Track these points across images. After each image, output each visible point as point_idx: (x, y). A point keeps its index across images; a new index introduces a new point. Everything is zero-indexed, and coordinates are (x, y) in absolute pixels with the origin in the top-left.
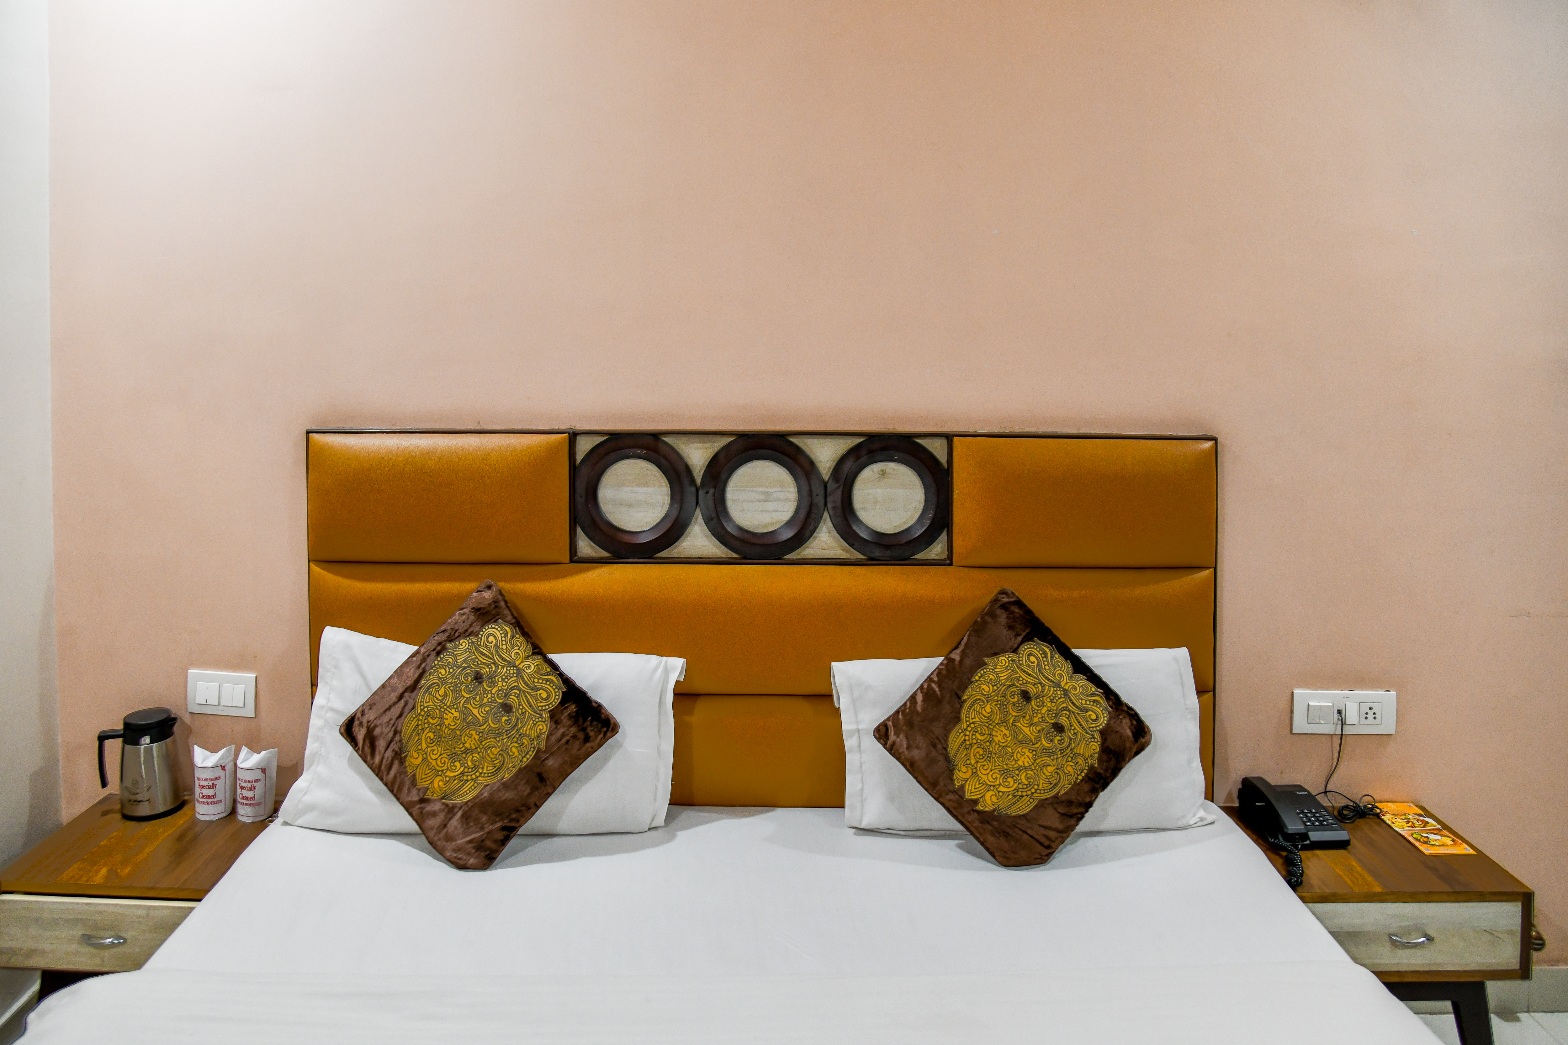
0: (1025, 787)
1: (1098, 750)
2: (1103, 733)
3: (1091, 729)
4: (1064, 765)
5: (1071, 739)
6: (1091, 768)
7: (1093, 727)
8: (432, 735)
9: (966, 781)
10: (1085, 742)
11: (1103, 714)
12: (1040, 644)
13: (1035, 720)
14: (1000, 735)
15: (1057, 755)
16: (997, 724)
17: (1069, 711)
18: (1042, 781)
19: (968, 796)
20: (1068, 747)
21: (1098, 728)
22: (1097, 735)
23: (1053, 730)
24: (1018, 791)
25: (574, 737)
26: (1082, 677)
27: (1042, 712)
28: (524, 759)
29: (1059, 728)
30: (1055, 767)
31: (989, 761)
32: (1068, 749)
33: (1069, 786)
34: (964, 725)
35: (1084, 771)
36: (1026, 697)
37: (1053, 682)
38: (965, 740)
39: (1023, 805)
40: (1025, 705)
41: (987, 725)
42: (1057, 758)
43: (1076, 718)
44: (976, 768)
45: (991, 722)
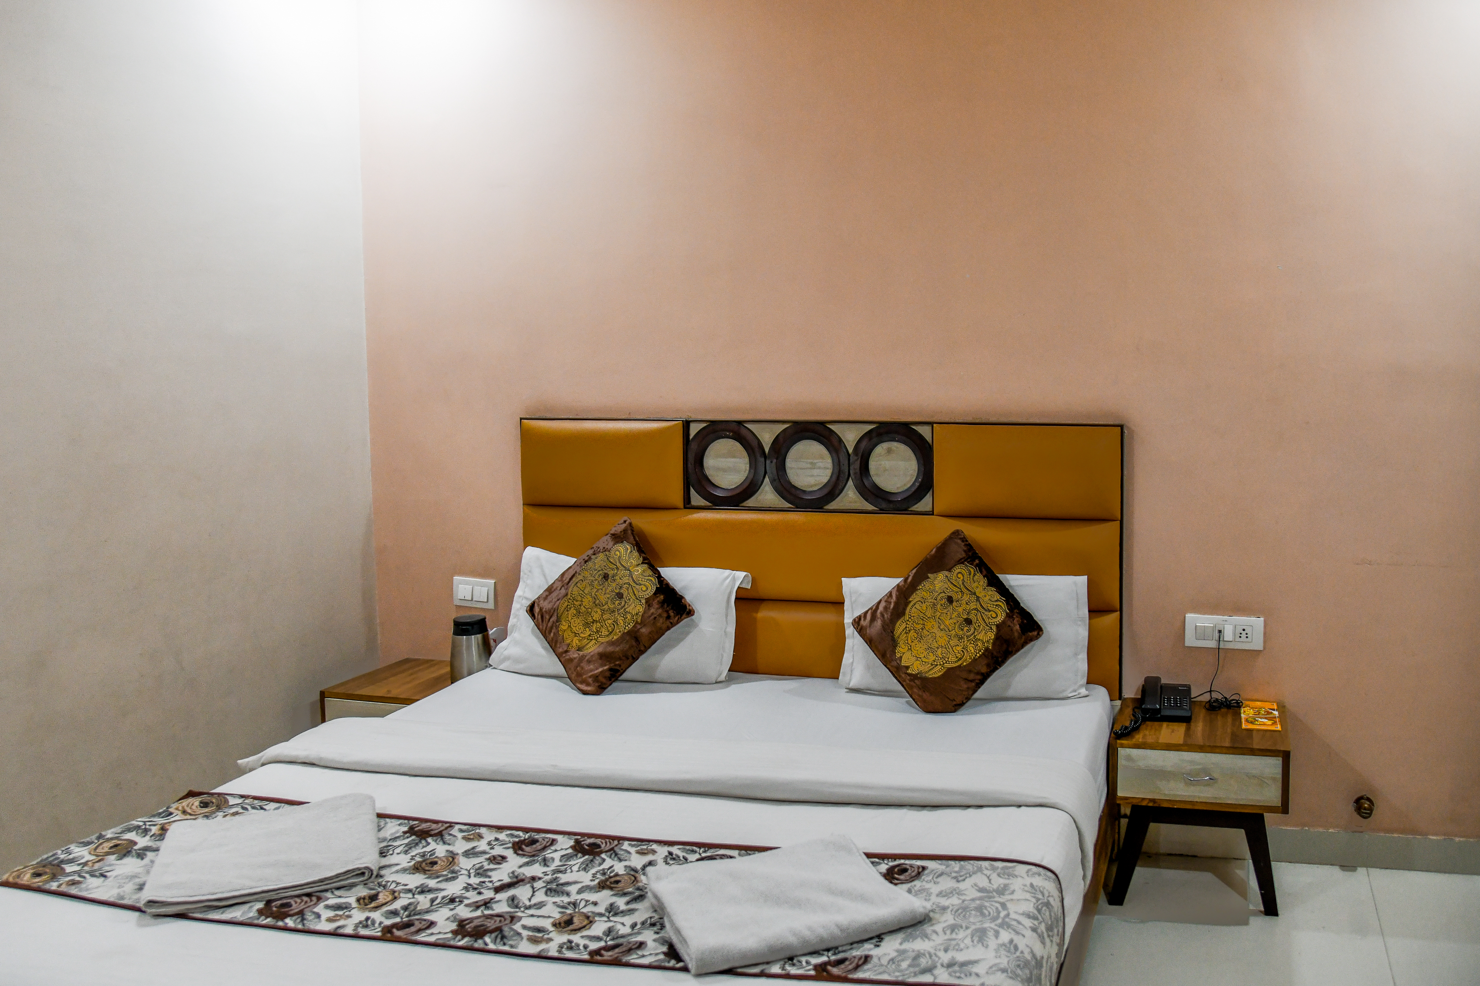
0: (940, 659)
1: (993, 637)
2: (998, 626)
3: (990, 624)
4: (967, 646)
5: (975, 629)
6: (987, 649)
7: (992, 622)
8: (575, 612)
9: (903, 654)
10: (984, 631)
11: (1002, 614)
12: (968, 566)
13: (953, 615)
14: (931, 624)
15: (964, 639)
16: (928, 618)
17: (978, 610)
18: (950, 656)
19: (903, 663)
20: (973, 634)
21: (995, 623)
22: (994, 628)
23: (964, 623)
24: (935, 662)
25: (660, 615)
26: (993, 589)
27: (960, 610)
28: (627, 628)
29: (968, 622)
30: (962, 647)
31: (920, 642)
32: (973, 636)
33: (970, 660)
34: (907, 617)
35: (982, 651)
36: (950, 600)
37: (969, 591)
38: (906, 627)
39: (936, 672)
40: (948, 606)
41: (922, 618)
42: (964, 641)
43: (981, 615)
44: (911, 646)
45: (925, 616)
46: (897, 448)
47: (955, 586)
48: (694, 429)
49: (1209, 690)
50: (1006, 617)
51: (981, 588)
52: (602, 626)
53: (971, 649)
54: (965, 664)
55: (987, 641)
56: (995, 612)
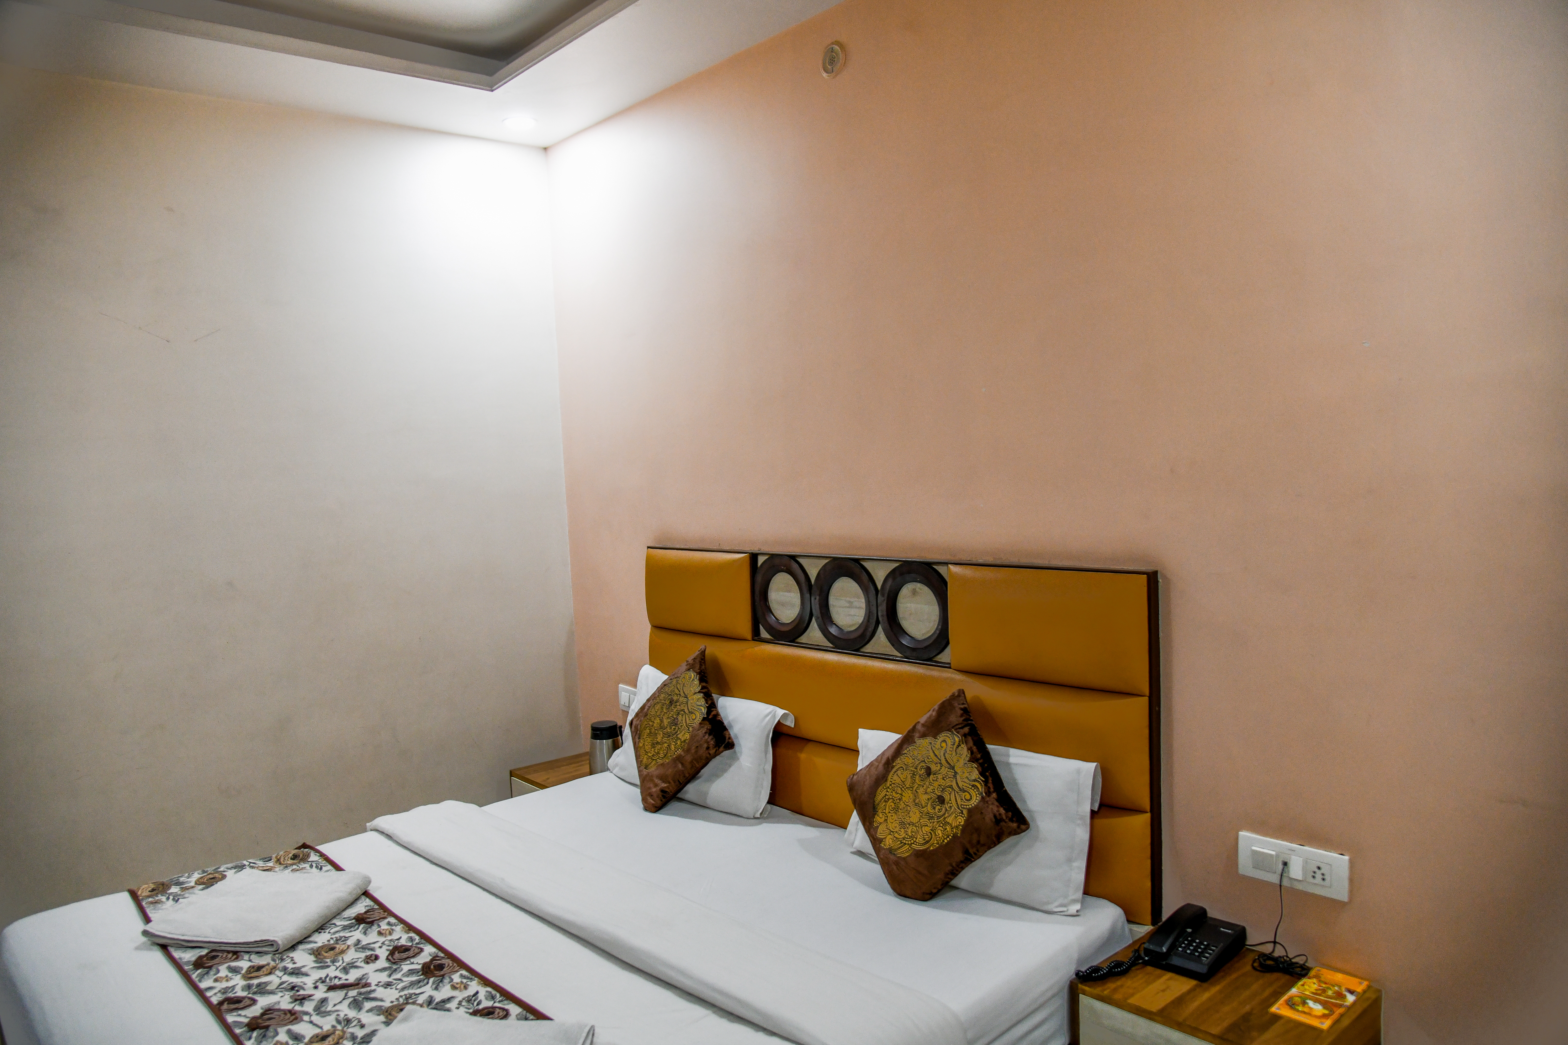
0: (909, 837)
1: (962, 824)
2: (970, 811)
3: (962, 806)
4: (937, 828)
5: (946, 810)
6: (955, 836)
7: (964, 805)
9: (880, 824)
10: (954, 815)
11: (977, 797)
12: (955, 734)
13: (929, 790)
14: (908, 796)
15: (934, 820)
16: (907, 788)
17: (953, 789)
18: (919, 837)
19: (881, 835)
20: (943, 816)
21: (968, 807)
22: (965, 812)
23: (937, 800)
24: (904, 839)
25: (701, 745)
27: (934, 785)
28: (676, 753)
29: (941, 800)
30: (930, 829)
31: (896, 813)
32: (943, 817)
33: (937, 845)
34: (888, 784)
35: (950, 837)
36: (929, 772)
37: (950, 764)
38: (886, 795)
39: (905, 850)
40: (926, 778)
41: (901, 787)
42: (934, 822)
43: (955, 795)
44: (887, 817)
45: (904, 786)
46: (921, 589)
47: (936, 756)
48: (761, 560)
49: (1273, 940)
50: (980, 801)
51: (962, 762)
52: (661, 748)
53: (939, 832)
54: (932, 848)
55: (957, 827)
56: (970, 794)
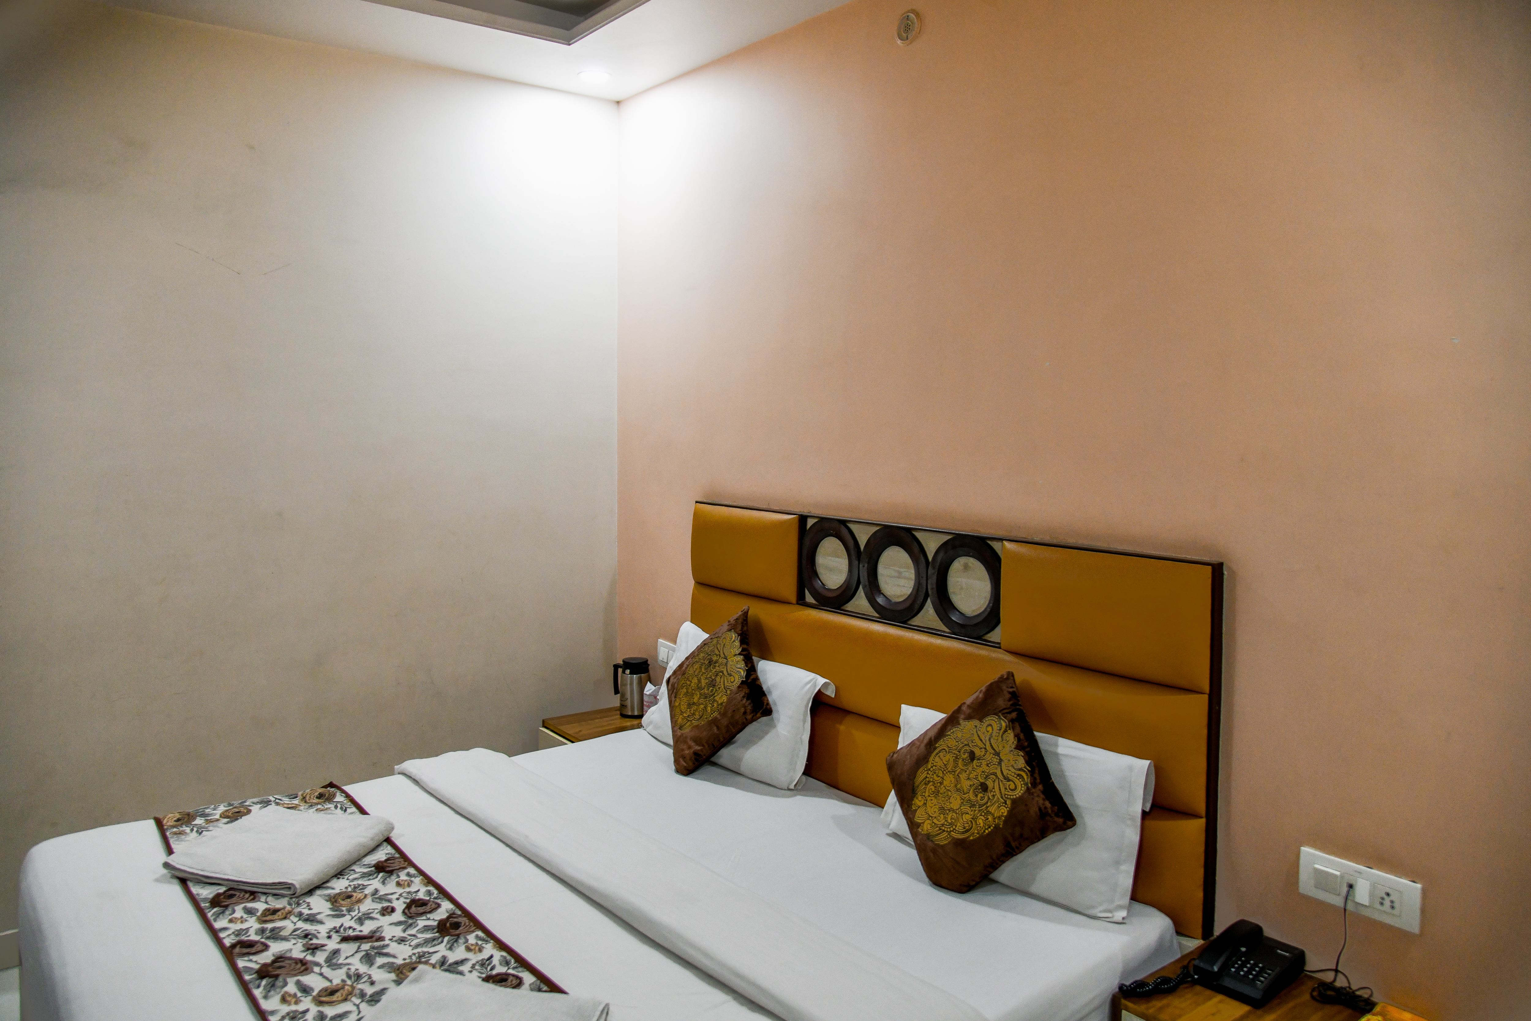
0: (948, 824)
1: (1005, 814)
2: (1014, 802)
3: (1006, 796)
4: (978, 817)
5: (989, 798)
6: (997, 827)
7: (1008, 795)
9: (919, 808)
10: (997, 804)
11: (1022, 787)
12: (1002, 718)
13: (971, 776)
14: (949, 780)
15: (976, 807)
16: (949, 771)
17: (996, 776)
18: (959, 824)
19: (918, 819)
20: (985, 804)
21: (1012, 797)
22: (1009, 802)
23: (980, 787)
24: (943, 826)
26: (1022, 751)
27: (978, 771)
28: (712, 716)
29: (984, 788)
30: (971, 817)
31: (936, 797)
32: (985, 806)
33: (978, 835)
34: (929, 766)
35: (992, 828)
36: (972, 756)
37: (995, 750)
38: (926, 777)
39: (943, 838)
40: (969, 763)
41: (943, 770)
42: (975, 810)
43: (999, 783)
44: (927, 800)
45: (945, 769)
46: (973, 565)
47: (981, 740)
48: (810, 522)
49: (1334, 968)
50: (1025, 792)
51: (1008, 749)
52: (697, 709)
53: (981, 822)
54: (971, 838)
55: (999, 817)
56: (1015, 784)
